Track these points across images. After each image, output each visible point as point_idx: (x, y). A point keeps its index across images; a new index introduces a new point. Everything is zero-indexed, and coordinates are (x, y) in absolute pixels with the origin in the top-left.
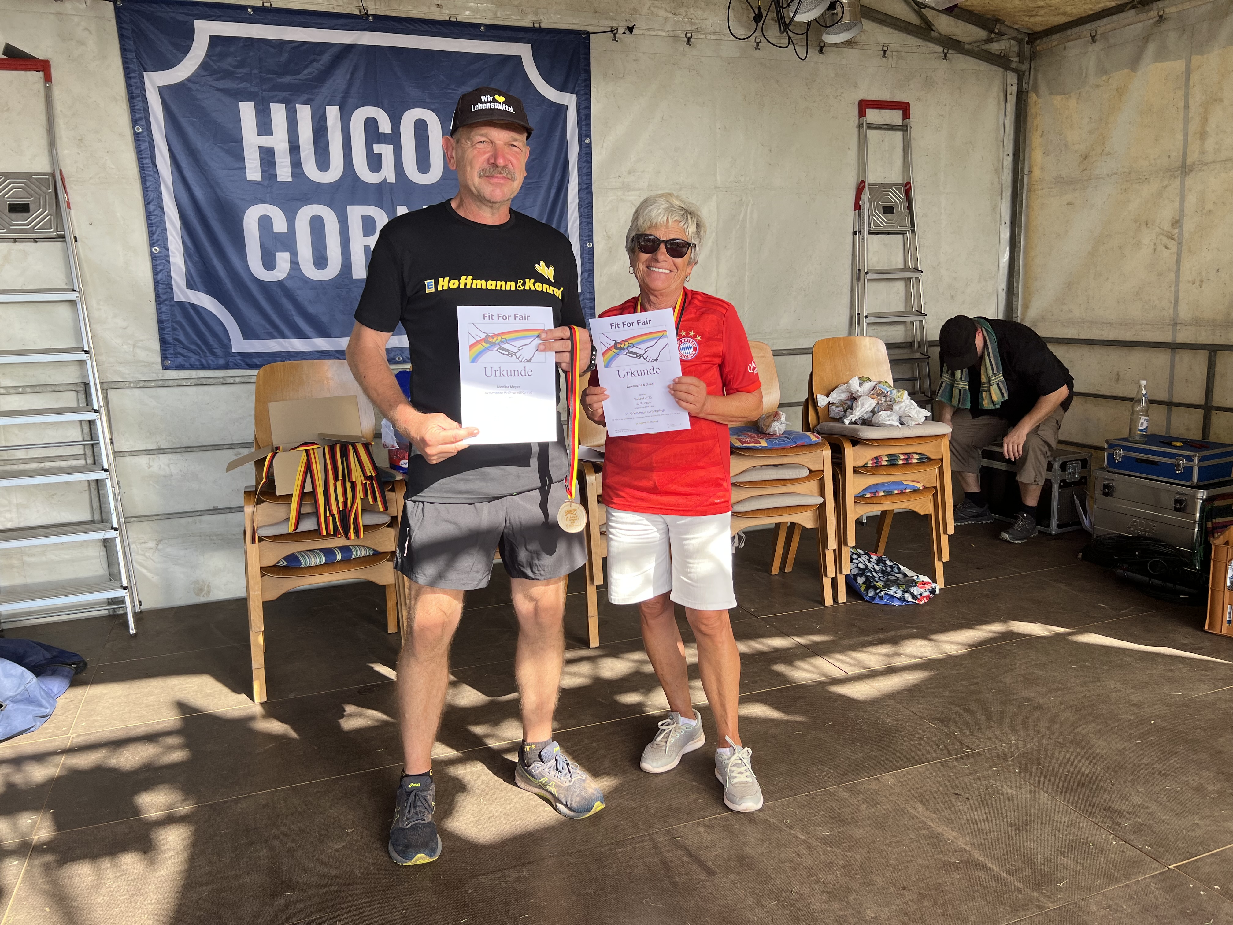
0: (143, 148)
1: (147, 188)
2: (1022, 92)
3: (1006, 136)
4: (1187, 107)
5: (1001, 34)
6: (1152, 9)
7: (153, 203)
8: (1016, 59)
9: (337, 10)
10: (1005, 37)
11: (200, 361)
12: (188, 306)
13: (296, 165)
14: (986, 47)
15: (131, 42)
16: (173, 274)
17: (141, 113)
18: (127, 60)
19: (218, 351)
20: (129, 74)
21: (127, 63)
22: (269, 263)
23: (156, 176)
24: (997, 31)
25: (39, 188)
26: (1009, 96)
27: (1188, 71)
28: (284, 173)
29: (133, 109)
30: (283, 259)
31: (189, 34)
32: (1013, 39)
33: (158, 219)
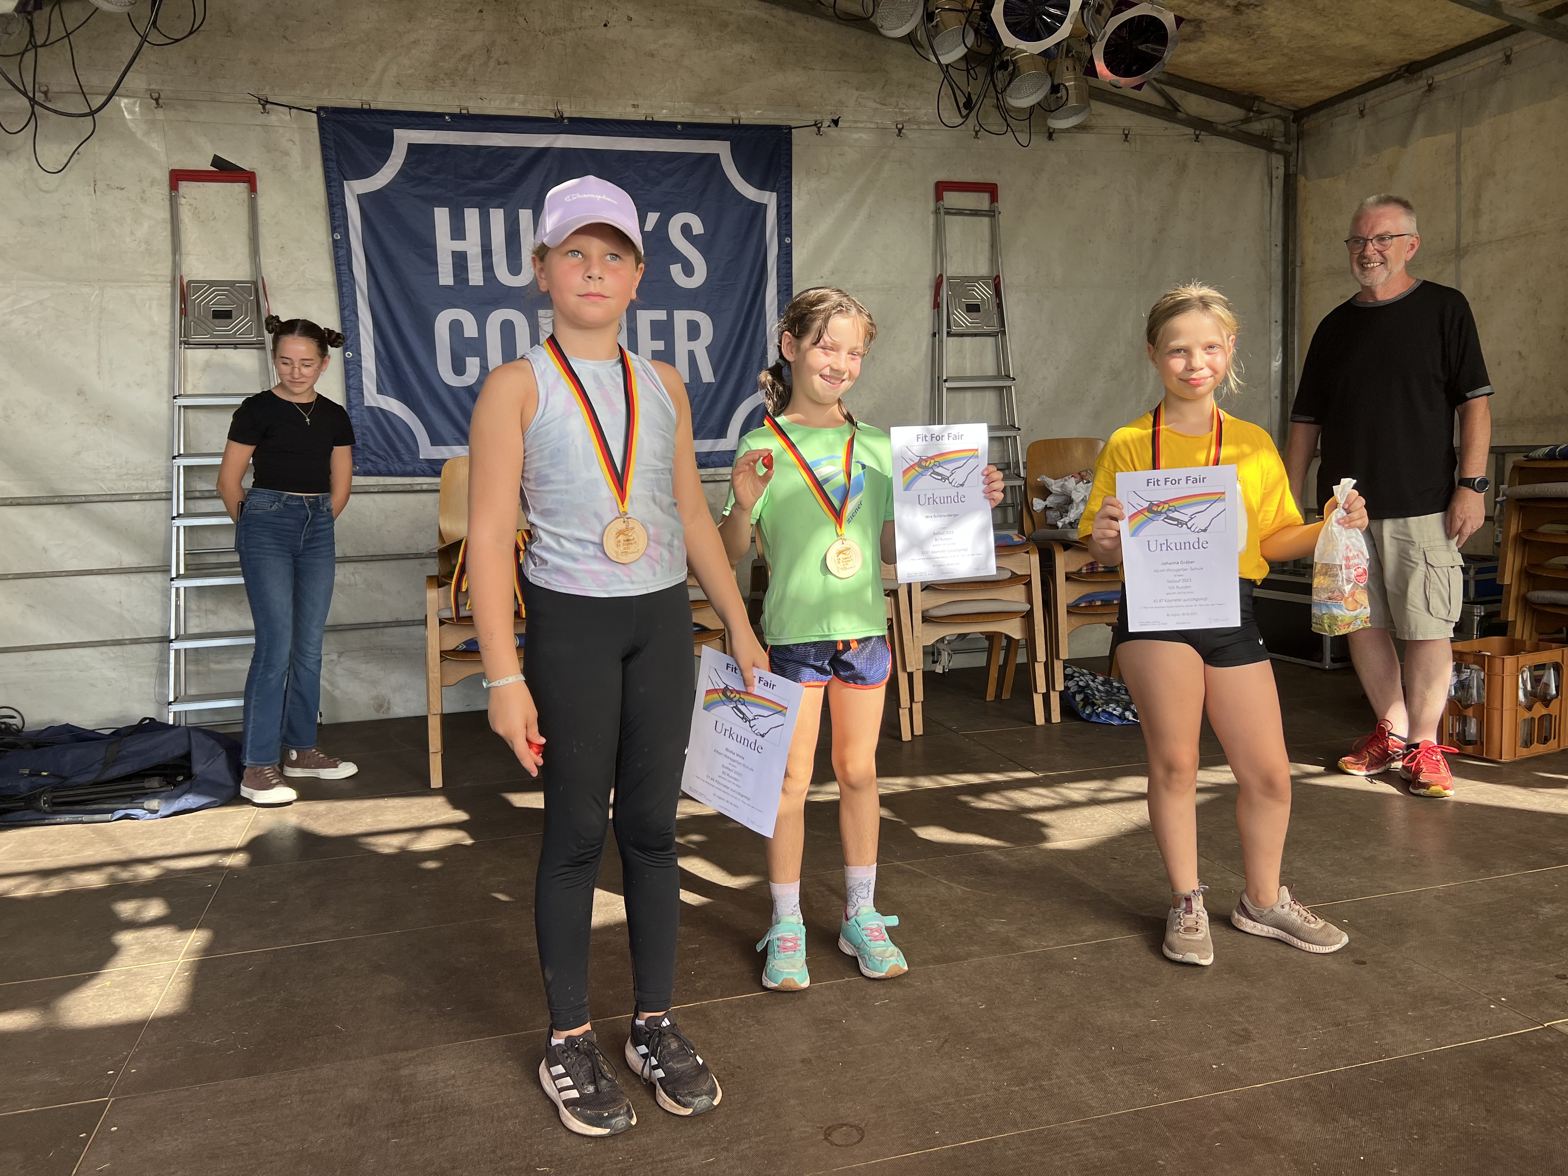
0: (340, 254)
1: (343, 294)
2: (1290, 175)
3: (1273, 224)
4: (1459, 183)
5: (1260, 112)
6: (1421, 78)
7: (348, 309)
8: (1282, 139)
9: (533, 114)
10: (1266, 115)
11: (388, 468)
12: (377, 411)
13: (488, 268)
14: (1244, 127)
15: (333, 153)
16: (364, 379)
17: (339, 221)
18: (328, 170)
19: (406, 458)
20: (330, 182)
21: (328, 172)
22: (459, 369)
23: (352, 282)
24: (1255, 109)
25: (242, 295)
26: (1274, 182)
27: (1459, 144)
28: (476, 277)
29: (332, 216)
30: (473, 364)
31: (388, 143)
32: (1277, 117)
33: (352, 324)
